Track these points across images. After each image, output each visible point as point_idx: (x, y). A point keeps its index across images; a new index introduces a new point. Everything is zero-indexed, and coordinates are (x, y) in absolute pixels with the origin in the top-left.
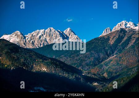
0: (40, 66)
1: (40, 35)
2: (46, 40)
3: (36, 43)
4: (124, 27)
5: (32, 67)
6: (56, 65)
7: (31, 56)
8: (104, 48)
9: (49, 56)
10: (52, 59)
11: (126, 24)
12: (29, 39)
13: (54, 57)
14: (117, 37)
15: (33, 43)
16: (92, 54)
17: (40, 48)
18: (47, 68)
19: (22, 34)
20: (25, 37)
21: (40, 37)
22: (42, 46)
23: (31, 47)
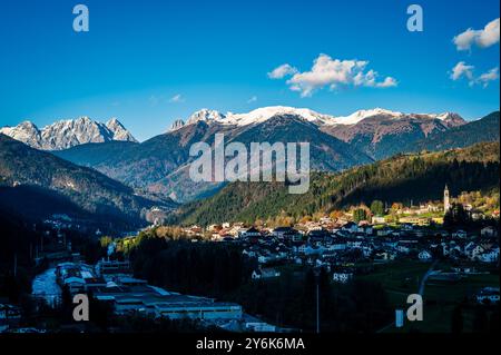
0: (64, 179)
1: (65, 128)
2: (75, 137)
3: (58, 142)
4: (204, 119)
5: (50, 180)
6: (91, 178)
7: (48, 163)
8: (171, 153)
9: (80, 164)
10: (84, 168)
11: (208, 114)
12: (47, 135)
13: (88, 165)
14: (193, 134)
15: (53, 142)
16: (151, 161)
17: (64, 150)
18: (75, 183)
19: (35, 127)
20: (40, 132)
21: (66, 132)
22: (68, 147)
23: (49, 148)
